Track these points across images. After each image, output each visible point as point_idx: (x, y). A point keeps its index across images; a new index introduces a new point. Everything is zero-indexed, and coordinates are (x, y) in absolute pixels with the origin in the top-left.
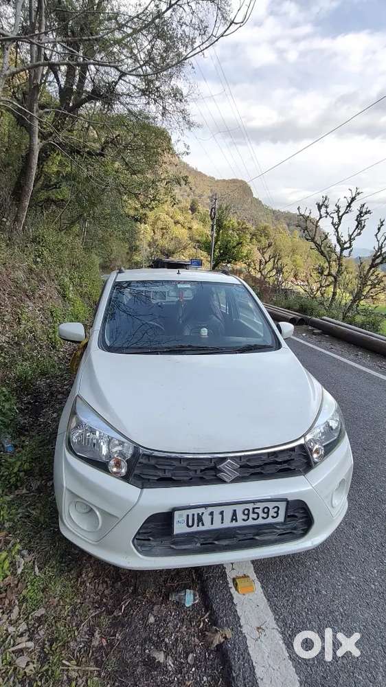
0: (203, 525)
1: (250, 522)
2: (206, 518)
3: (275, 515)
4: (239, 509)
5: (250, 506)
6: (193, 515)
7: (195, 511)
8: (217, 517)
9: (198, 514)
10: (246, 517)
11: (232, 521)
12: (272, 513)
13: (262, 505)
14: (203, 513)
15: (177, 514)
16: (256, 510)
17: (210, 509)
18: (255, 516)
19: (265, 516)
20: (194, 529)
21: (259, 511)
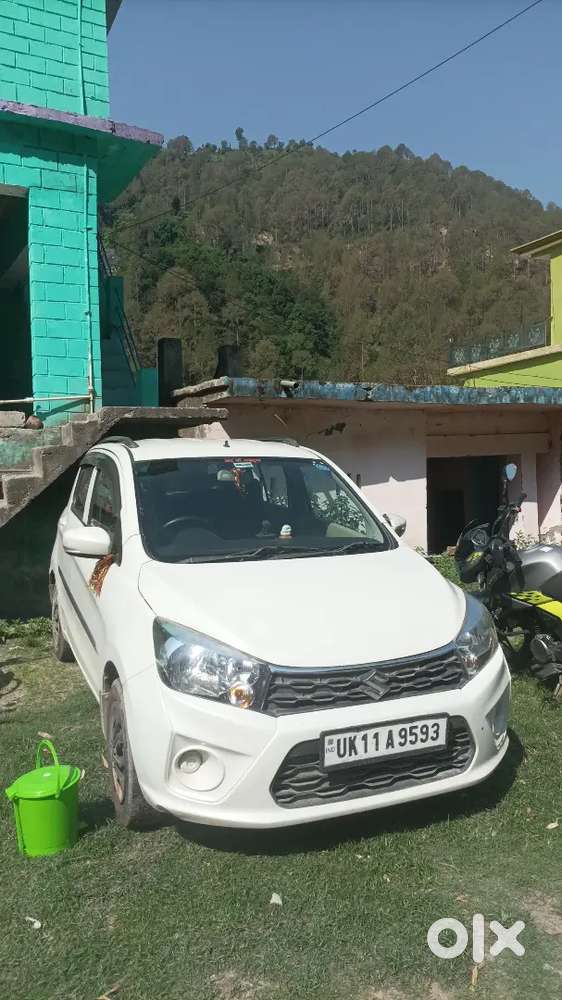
0: (356, 753)
1: (408, 747)
2: (359, 744)
3: (435, 735)
4: (396, 729)
5: (406, 726)
6: (344, 741)
7: (346, 736)
8: (371, 741)
9: (349, 740)
10: (403, 741)
11: (388, 746)
12: (431, 733)
13: (420, 724)
14: (355, 737)
15: (327, 739)
16: (414, 731)
17: (363, 732)
18: (413, 738)
19: (424, 737)
20: (348, 759)
21: (418, 731)
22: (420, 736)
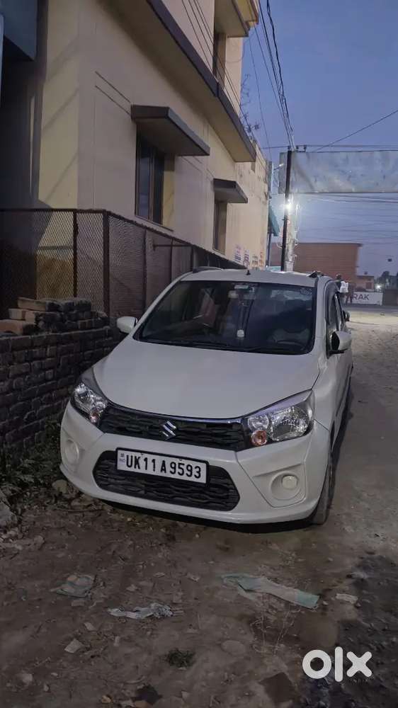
0: (139, 468)
1: (176, 476)
2: (142, 462)
3: (197, 475)
4: (168, 461)
5: (177, 461)
6: (132, 457)
7: (134, 454)
8: (150, 465)
9: (136, 457)
10: (173, 470)
11: (161, 471)
12: (195, 472)
13: (186, 462)
14: (139, 458)
15: (120, 452)
16: (181, 466)
17: (146, 455)
18: (181, 471)
19: (189, 473)
20: (132, 469)
21: (184, 467)
22: (186, 472)
